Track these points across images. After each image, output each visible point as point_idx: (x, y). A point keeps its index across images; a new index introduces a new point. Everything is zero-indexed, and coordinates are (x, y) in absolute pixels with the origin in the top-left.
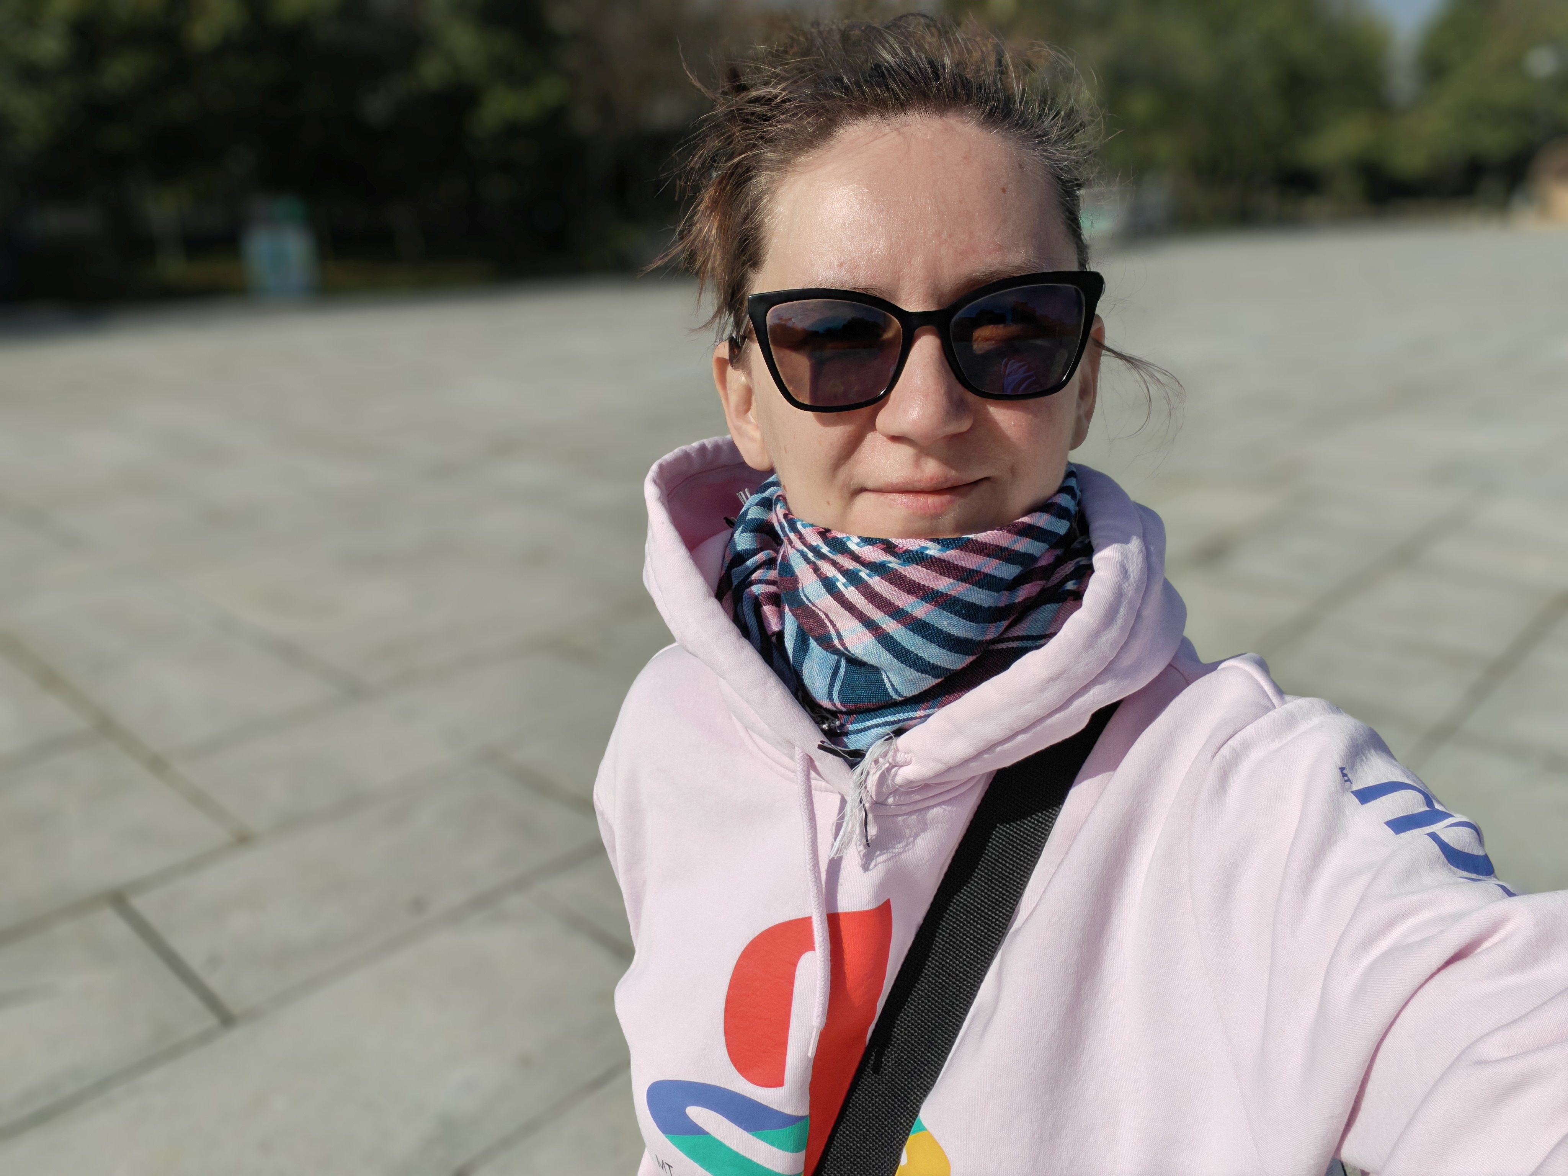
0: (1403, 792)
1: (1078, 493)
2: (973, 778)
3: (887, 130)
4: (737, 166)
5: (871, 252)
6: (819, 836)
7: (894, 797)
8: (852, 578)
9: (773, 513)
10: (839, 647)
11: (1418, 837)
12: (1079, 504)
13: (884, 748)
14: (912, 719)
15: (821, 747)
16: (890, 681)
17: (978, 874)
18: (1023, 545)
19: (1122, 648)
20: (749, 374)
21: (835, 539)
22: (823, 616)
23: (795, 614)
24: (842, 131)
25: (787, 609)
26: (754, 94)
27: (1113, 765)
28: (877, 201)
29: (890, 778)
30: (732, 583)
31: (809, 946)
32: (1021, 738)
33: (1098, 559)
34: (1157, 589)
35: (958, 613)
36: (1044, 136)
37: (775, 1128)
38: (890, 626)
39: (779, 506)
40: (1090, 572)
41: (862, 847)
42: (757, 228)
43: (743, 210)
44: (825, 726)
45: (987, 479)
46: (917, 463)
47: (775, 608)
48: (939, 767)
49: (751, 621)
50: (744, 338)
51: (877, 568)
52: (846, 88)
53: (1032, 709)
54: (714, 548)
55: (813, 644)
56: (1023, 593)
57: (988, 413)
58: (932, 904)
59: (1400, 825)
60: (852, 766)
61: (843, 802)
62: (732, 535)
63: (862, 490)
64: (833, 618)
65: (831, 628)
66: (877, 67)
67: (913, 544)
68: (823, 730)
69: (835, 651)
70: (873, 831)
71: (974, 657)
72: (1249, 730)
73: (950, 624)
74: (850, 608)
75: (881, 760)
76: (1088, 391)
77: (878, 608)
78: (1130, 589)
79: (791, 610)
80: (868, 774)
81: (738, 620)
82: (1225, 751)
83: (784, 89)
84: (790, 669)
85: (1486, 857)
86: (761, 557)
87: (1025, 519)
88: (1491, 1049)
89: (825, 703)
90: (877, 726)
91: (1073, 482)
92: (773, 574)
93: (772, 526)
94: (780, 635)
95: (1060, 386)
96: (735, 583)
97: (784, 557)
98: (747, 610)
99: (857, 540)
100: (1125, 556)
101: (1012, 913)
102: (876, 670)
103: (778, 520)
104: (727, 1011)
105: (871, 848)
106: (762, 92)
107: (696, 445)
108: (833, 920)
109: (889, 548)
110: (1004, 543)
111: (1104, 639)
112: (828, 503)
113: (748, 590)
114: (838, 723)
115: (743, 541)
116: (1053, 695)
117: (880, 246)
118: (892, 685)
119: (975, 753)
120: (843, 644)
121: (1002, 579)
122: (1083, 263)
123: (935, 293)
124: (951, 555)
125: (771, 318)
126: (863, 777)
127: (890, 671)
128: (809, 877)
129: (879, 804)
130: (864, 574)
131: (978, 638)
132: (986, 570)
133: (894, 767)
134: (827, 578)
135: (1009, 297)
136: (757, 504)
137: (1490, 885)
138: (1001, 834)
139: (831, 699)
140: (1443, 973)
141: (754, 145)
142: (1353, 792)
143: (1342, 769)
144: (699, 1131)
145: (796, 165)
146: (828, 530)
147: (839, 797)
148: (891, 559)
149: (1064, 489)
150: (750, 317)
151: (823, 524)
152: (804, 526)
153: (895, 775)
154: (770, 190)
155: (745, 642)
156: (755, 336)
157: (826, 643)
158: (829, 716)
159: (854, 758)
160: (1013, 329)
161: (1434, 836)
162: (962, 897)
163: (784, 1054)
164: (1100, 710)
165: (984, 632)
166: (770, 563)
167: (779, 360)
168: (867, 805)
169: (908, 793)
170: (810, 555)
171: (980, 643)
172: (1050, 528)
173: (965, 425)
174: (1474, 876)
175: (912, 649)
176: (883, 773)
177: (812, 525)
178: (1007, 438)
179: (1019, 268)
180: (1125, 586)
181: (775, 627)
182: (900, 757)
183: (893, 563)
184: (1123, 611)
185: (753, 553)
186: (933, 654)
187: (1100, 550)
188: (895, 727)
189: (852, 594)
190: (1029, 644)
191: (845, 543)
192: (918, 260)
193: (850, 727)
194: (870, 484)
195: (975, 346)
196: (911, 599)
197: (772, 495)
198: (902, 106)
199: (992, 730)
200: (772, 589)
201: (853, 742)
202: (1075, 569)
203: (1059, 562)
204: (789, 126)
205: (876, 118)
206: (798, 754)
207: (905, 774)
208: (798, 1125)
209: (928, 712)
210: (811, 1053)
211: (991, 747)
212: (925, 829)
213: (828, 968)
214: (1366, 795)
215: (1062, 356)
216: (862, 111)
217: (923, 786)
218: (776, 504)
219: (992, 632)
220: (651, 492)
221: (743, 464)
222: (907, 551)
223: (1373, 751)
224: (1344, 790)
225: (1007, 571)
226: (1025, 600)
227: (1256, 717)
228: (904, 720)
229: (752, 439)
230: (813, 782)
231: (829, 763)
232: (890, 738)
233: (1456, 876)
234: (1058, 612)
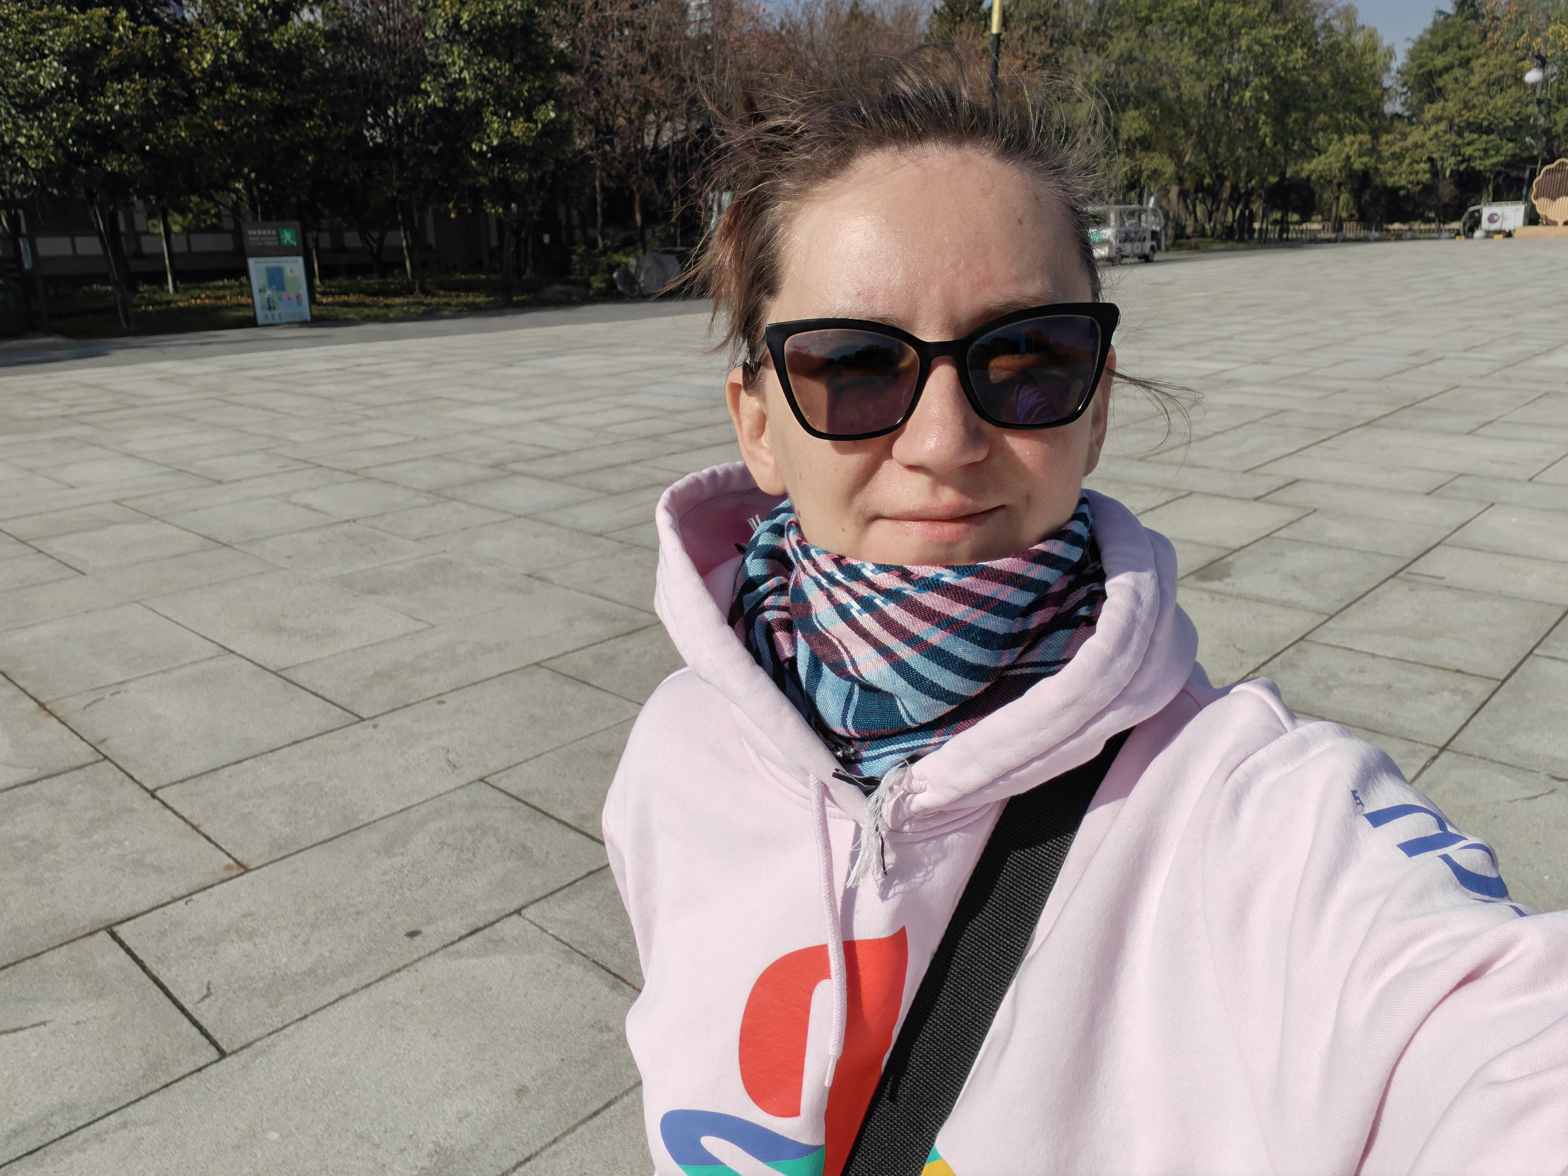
0: (1415, 815)
1: (1091, 520)
2: (987, 804)
3: (904, 161)
4: (752, 195)
5: (889, 282)
6: (835, 863)
7: (910, 824)
8: (867, 605)
9: (785, 540)
10: (853, 673)
11: (1431, 859)
12: (1091, 531)
13: (900, 775)
14: (926, 746)
15: (836, 775)
16: (905, 708)
17: (993, 900)
18: (1038, 572)
19: (1136, 673)
20: (763, 400)
21: (849, 566)
22: (837, 643)
23: (808, 640)
24: (859, 161)
25: (799, 635)
26: (772, 123)
27: (1125, 791)
28: (895, 232)
29: (905, 805)
30: (743, 609)
31: (825, 974)
32: (1036, 765)
33: (1110, 586)
34: (1169, 616)
35: (973, 640)
36: (1060, 167)
37: (789, 1158)
38: (905, 652)
39: (791, 533)
40: (1101, 598)
41: (880, 876)
42: (774, 256)
43: (759, 238)
44: (839, 753)
45: (1003, 507)
46: (934, 491)
47: (786, 634)
48: (953, 794)
49: (764, 648)
50: (759, 365)
51: (891, 595)
52: (864, 119)
53: (1048, 736)
54: (726, 574)
55: (826, 669)
56: (1037, 619)
57: (1004, 441)
58: (947, 931)
59: (1413, 848)
60: (867, 793)
61: (858, 829)
62: (744, 561)
63: (878, 517)
64: (847, 644)
65: (845, 655)
66: (895, 98)
67: (929, 572)
68: (838, 758)
69: (850, 678)
70: (890, 859)
71: (989, 684)
72: (1261, 755)
73: (964, 651)
74: (865, 635)
75: (896, 787)
76: (1100, 419)
77: (893, 635)
78: (1143, 615)
79: (804, 636)
80: (883, 801)
81: (750, 645)
82: (1237, 775)
83: (803, 120)
84: (803, 695)
85: (1499, 879)
86: (772, 583)
87: (1040, 547)
88: (1503, 1070)
89: (839, 730)
90: (891, 753)
91: (1085, 509)
92: (784, 600)
93: (784, 553)
94: (793, 661)
95: (1076, 415)
96: (747, 609)
97: (796, 583)
98: (759, 635)
99: (871, 567)
100: (1137, 582)
101: (1027, 940)
102: (890, 696)
103: (791, 546)
104: (742, 1040)
105: (889, 876)
106: (780, 121)
107: (706, 471)
108: (849, 948)
109: (905, 575)
110: (1019, 571)
111: (1118, 665)
112: (844, 530)
113: (759, 617)
114: (852, 750)
115: (755, 567)
116: (1068, 722)
117: (898, 277)
118: (907, 712)
119: (990, 779)
120: (857, 671)
121: (1017, 606)
122: (1096, 292)
123: (952, 324)
124: (966, 581)
125: (788, 346)
126: (879, 804)
127: (905, 697)
128: (825, 905)
129: (895, 831)
130: (879, 601)
131: (993, 665)
132: (1002, 597)
133: (909, 794)
134: (841, 604)
135: (1025, 327)
136: (768, 531)
137: (1503, 906)
138: (1016, 859)
139: (845, 727)
140: (1456, 995)
141: (772, 175)
142: (1366, 816)
143: (1354, 792)
144: (711, 1161)
145: (813, 195)
146: (842, 557)
147: (854, 824)
148: (907, 585)
149: (1078, 516)
150: (769, 345)
151: (837, 551)
152: (818, 553)
153: (911, 801)
154: (787, 219)
155: (758, 669)
156: (771, 363)
157: (839, 669)
158: (842, 743)
159: (869, 785)
160: (1029, 358)
161: (1446, 858)
162: (977, 924)
163: (800, 1083)
164: (1115, 736)
165: (999, 659)
166: (781, 589)
167: (796, 387)
168: (883, 833)
169: (923, 820)
170: (824, 582)
171: (995, 669)
172: (1064, 555)
173: (980, 455)
174: (1487, 898)
175: (927, 675)
176: (898, 800)
177: (826, 552)
178: (1024, 467)
179: (1035, 299)
180: (1138, 612)
181: (788, 654)
182: (915, 784)
183: (909, 590)
184: (1136, 636)
185: (765, 579)
186: (949, 681)
187: (1112, 577)
188: (909, 754)
189: (866, 620)
190: (1042, 670)
191: (859, 570)
192: (935, 291)
193: (865, 754)
194: (886, 512)
195: (991, 377)
196: (927, 626)
197: (784, 521)
198: (919, 137)
199: (1007, 757)
200: (784, 615)
201: (868, 769)
202: (1088, 595)
203: (1072, 588)
204: (808, 157)
205: (894, 149)
206: (813, 781)
207: (920, 801)
208: (815, 1154)
209: (942, 738)
210: (828, 1083)
211: (1006, 774)
212: (944, 856)
213: (845, 996)
214: (1378, 819)
215: (1079, 386)
216: (878, 142)
217: (937, 814)
218: (788, 530)
219: (1007, 658)
220: (663, 519)
221: (756, 489)
222: (922, 578)
223: (1385, 775)
224: (1357, 813)
225: (1021, 598)
226: (1040, 625)
227: (1268, 741)
228: (918, 747)
229: (765, 464)
230: (828, 809)
231: (845, 792)
232: (905, 765)
233: (1469, 898)
234: (1071, 638)
